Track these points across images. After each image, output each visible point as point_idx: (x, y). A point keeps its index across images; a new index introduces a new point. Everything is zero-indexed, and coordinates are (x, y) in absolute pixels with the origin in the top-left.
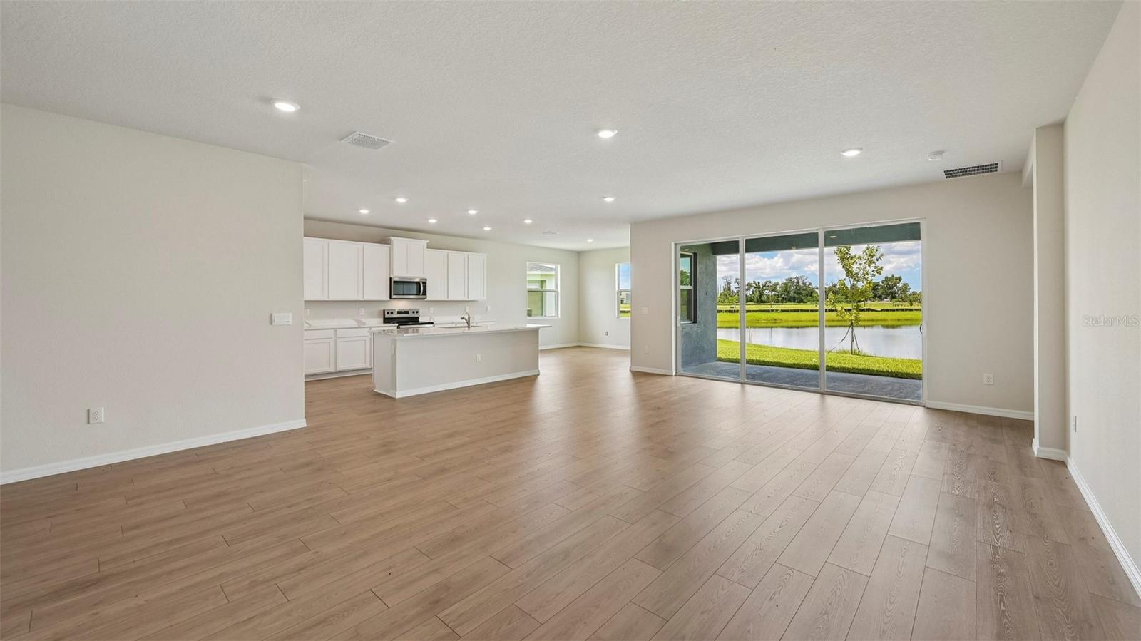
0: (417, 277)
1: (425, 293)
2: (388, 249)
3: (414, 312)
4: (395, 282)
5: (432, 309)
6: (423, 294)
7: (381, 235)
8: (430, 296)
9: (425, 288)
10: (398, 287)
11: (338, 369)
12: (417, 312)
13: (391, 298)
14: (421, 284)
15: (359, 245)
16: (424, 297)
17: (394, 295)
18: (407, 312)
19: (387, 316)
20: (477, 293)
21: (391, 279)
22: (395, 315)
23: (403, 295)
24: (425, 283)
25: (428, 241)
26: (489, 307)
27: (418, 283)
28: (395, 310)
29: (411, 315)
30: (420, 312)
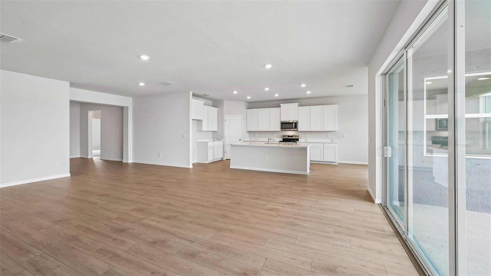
0: (292, 120)
2: (279, 109)
4: (282, 123)
5: (307, 135)
6: (295, 128)
7: (276, 104)
8: (300, 129)
10: (285, 125)
12: (297, 136)
13: (281, 130)
19: (283, 138)
23: (286, 128)
24: (296, 123)
25: (298, 103)
27: (293, 123)
28: (287, 135)
29: (294, 138)
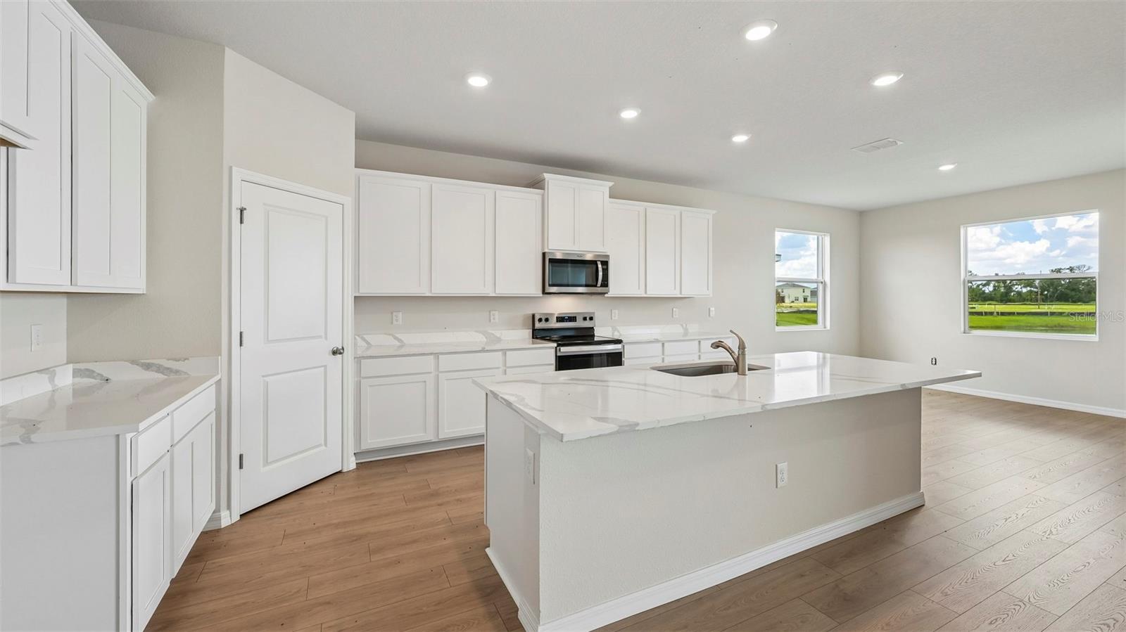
0: (591, 252)
1: (605, 284)
2: (538, 198)
3: (585, 319)
4: (552, 261)
5: (616, 312)
6: (602, 286)
8: (614, 289)
9: (606, 271)
11: (442, 436)
12: (591, 319)
13: (544, 292)
14: (600, 266)
15: (488, 189)
16: (603, 290)
17: (550, 285)
18: (573, 319)
19: (538, 325)
20: (695, 284)
21: (544, 254)
22: (554, 324)
23: (568, 286)
24: (605, 263)
25: (611, 185)
26: (712, 309)
27: (594, 263)
28: (552, 315)
29: (580, 324)
30: (596, 318)
